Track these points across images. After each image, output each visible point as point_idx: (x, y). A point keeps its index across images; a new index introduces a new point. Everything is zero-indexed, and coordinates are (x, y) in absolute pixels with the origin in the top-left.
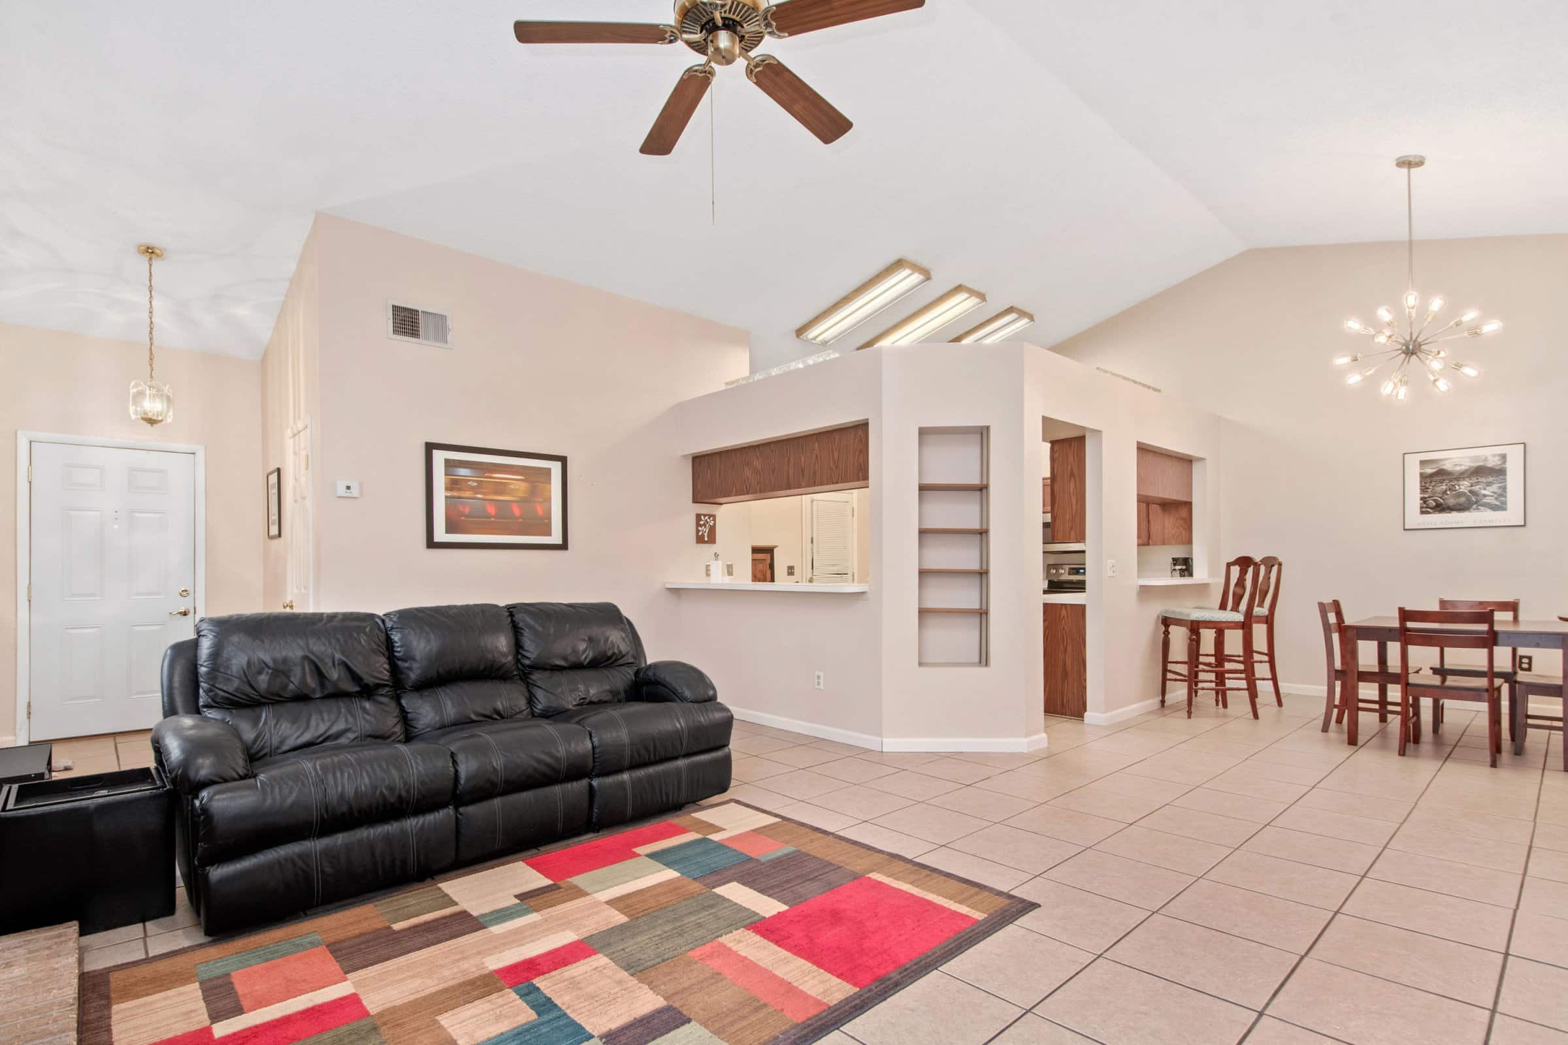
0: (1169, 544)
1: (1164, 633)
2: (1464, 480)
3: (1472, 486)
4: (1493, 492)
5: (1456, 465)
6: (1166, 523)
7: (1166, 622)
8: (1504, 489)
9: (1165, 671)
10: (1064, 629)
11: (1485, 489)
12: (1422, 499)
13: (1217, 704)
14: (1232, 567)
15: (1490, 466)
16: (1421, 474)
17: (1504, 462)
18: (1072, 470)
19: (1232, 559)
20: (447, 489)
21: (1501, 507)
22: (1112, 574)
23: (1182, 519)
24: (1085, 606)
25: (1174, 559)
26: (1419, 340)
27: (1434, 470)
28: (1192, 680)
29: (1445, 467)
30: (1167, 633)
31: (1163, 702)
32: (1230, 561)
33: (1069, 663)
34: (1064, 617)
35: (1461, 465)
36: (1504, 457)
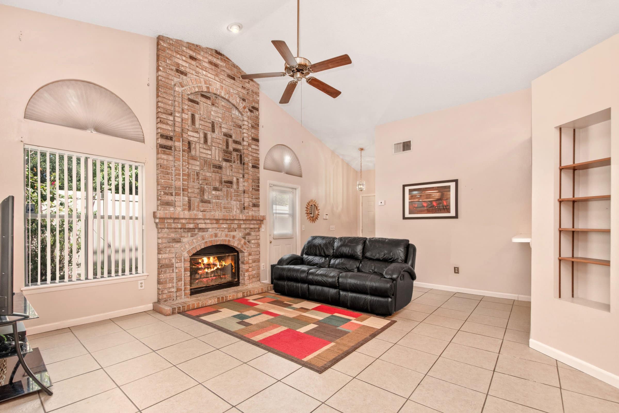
20: (409, 199)
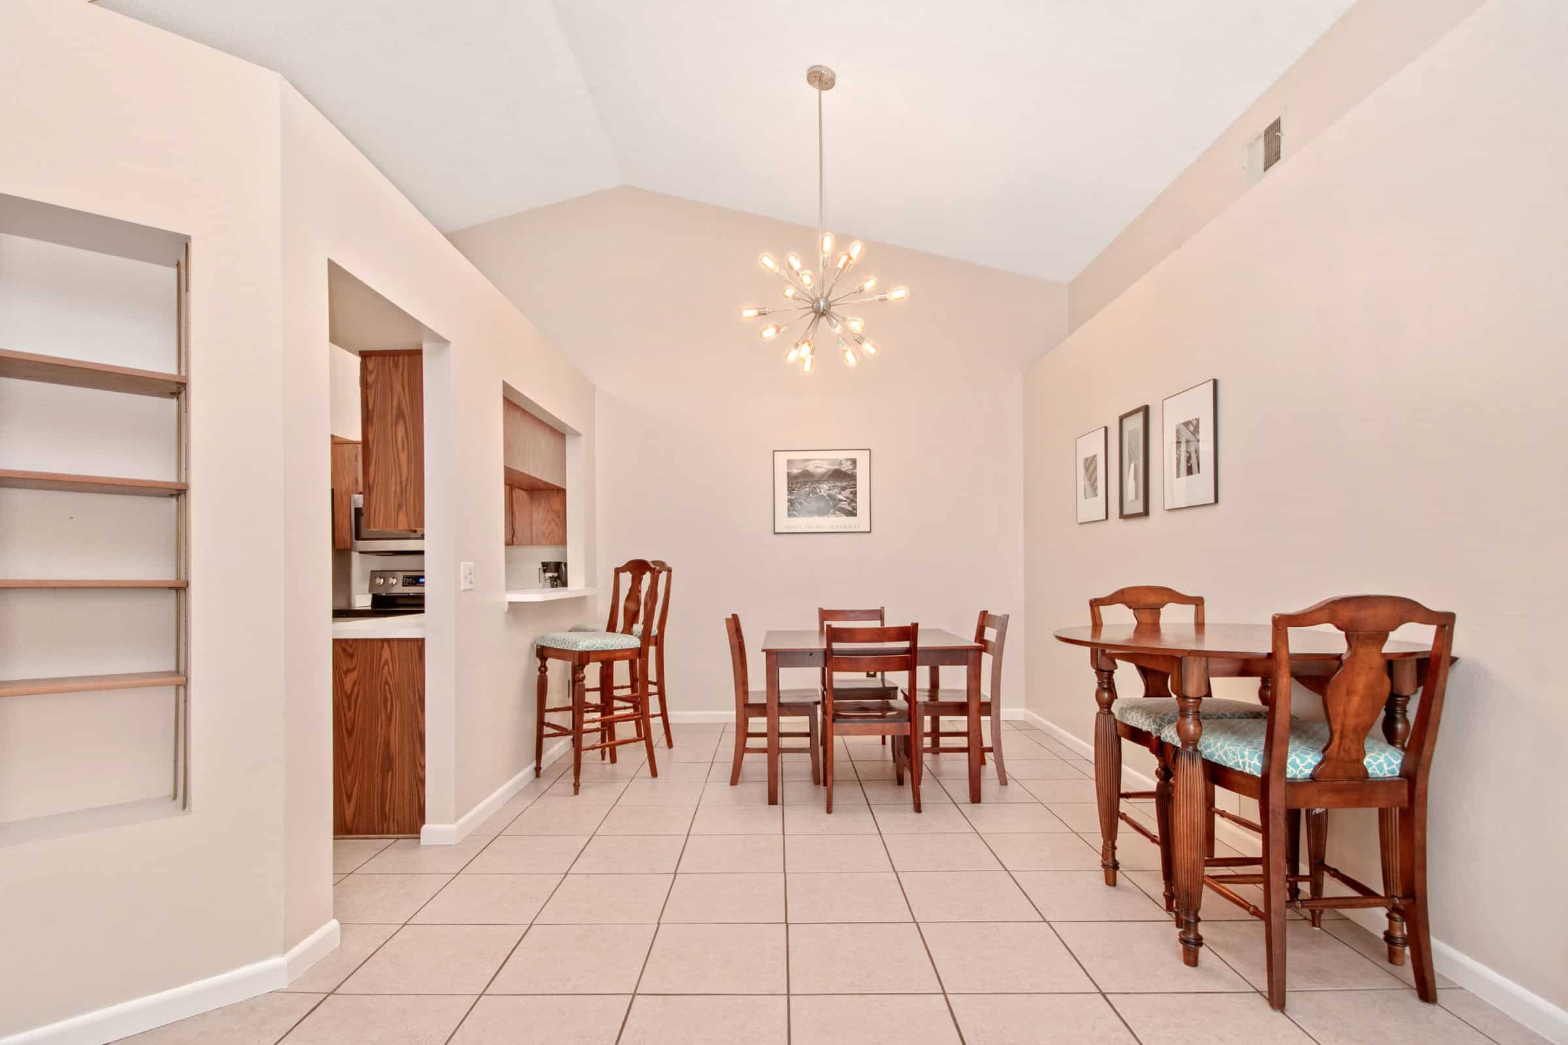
0: (539, 544)
1: (540, 669)
2: (823, 483)
3: (829, 490)
4: (846, 498)
5: (817, 467)
6: (537, 516)
7: (543, 653)
8: (854, 494)
9: (541, 723)
10: (386, 682)
11: (840, 494)
12: (789, 501)
13: (603, 759)
14: (621, 574)
15: (844, 470)
16: (788, 474)
17: (855, 468)
18: (400, 409)
19: (621, 564)
21: (852, 513)
22: (468, 586)
23: (553, 511)
24: (423, 640)
25: (544, 564)
26: (830, 299)
27: (799, 471)
28: (576, 732)
29: (808, 469)
30: (543, 669)
31: (538, 769)
32: (619, 566)
33: (394, 739)
34: (386, 662)
35: (821, 467)
36: (854, 462)
